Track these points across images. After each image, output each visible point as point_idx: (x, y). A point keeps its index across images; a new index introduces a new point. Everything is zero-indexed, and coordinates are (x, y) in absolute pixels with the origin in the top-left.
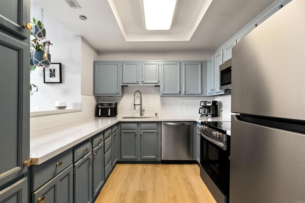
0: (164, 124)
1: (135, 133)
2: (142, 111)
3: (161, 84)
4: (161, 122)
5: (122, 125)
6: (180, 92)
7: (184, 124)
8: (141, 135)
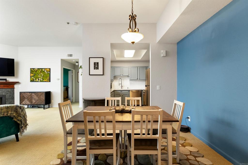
0: (131, 91)
1: (120, 94)
2: (122, 86)
3: (130, 75)
4: (130, 90)
5: (115, 91)
6: (137, 79)
7: (139, 91)
8: (122, 95)
